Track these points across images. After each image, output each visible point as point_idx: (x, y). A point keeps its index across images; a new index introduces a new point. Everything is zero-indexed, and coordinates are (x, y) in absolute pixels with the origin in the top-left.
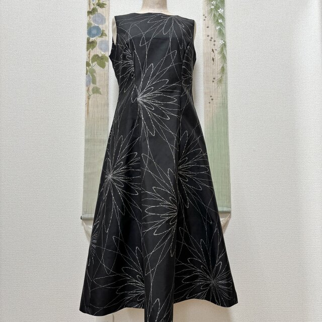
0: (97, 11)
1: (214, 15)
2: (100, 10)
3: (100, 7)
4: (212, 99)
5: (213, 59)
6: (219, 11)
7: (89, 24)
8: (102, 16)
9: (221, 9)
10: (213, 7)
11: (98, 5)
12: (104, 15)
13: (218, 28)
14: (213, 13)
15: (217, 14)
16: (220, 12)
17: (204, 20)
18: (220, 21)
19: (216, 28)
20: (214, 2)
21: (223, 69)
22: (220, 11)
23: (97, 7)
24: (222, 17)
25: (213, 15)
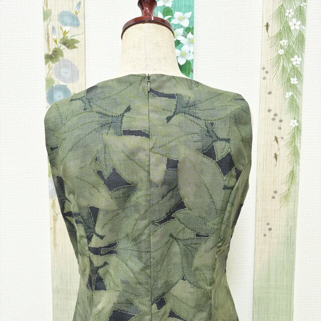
0: (62, 55)
1: (283, 67)
2: (67, 53)
3: (68, 47)
4: (270, 229)
5: (276, 157)
6: (292, 59)
7: (49, 81)
8: (73, 65)
9: (296, 57)
10: (281, 52)
11: (65, 44)
12: (76, 64)
13: (289, 94)
14: (281, 65)
15: (289, 67)
16: (294, 63)
17: (264, 78)
18: (294, 81)
19: (285, 95)
20: (284, 42)
21: (293, 176)
22: (296, 60)
23: (63, 47)
24: (297, 73)
25: (281, 68)
